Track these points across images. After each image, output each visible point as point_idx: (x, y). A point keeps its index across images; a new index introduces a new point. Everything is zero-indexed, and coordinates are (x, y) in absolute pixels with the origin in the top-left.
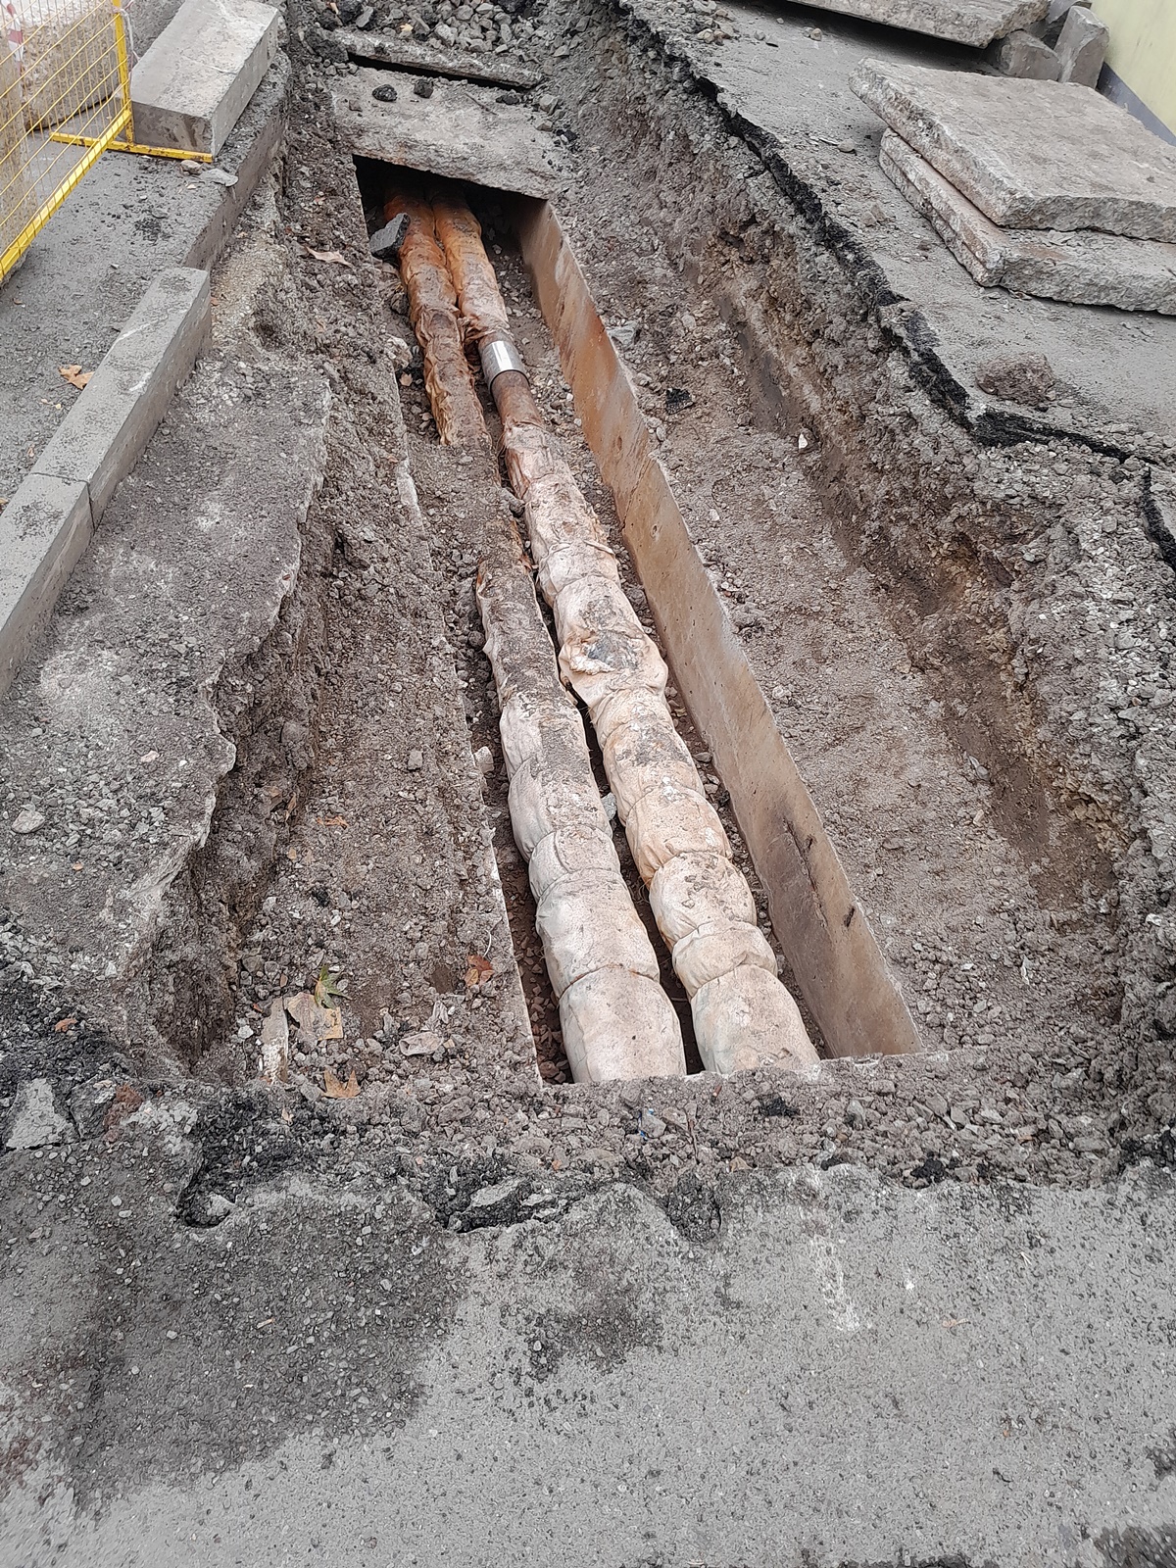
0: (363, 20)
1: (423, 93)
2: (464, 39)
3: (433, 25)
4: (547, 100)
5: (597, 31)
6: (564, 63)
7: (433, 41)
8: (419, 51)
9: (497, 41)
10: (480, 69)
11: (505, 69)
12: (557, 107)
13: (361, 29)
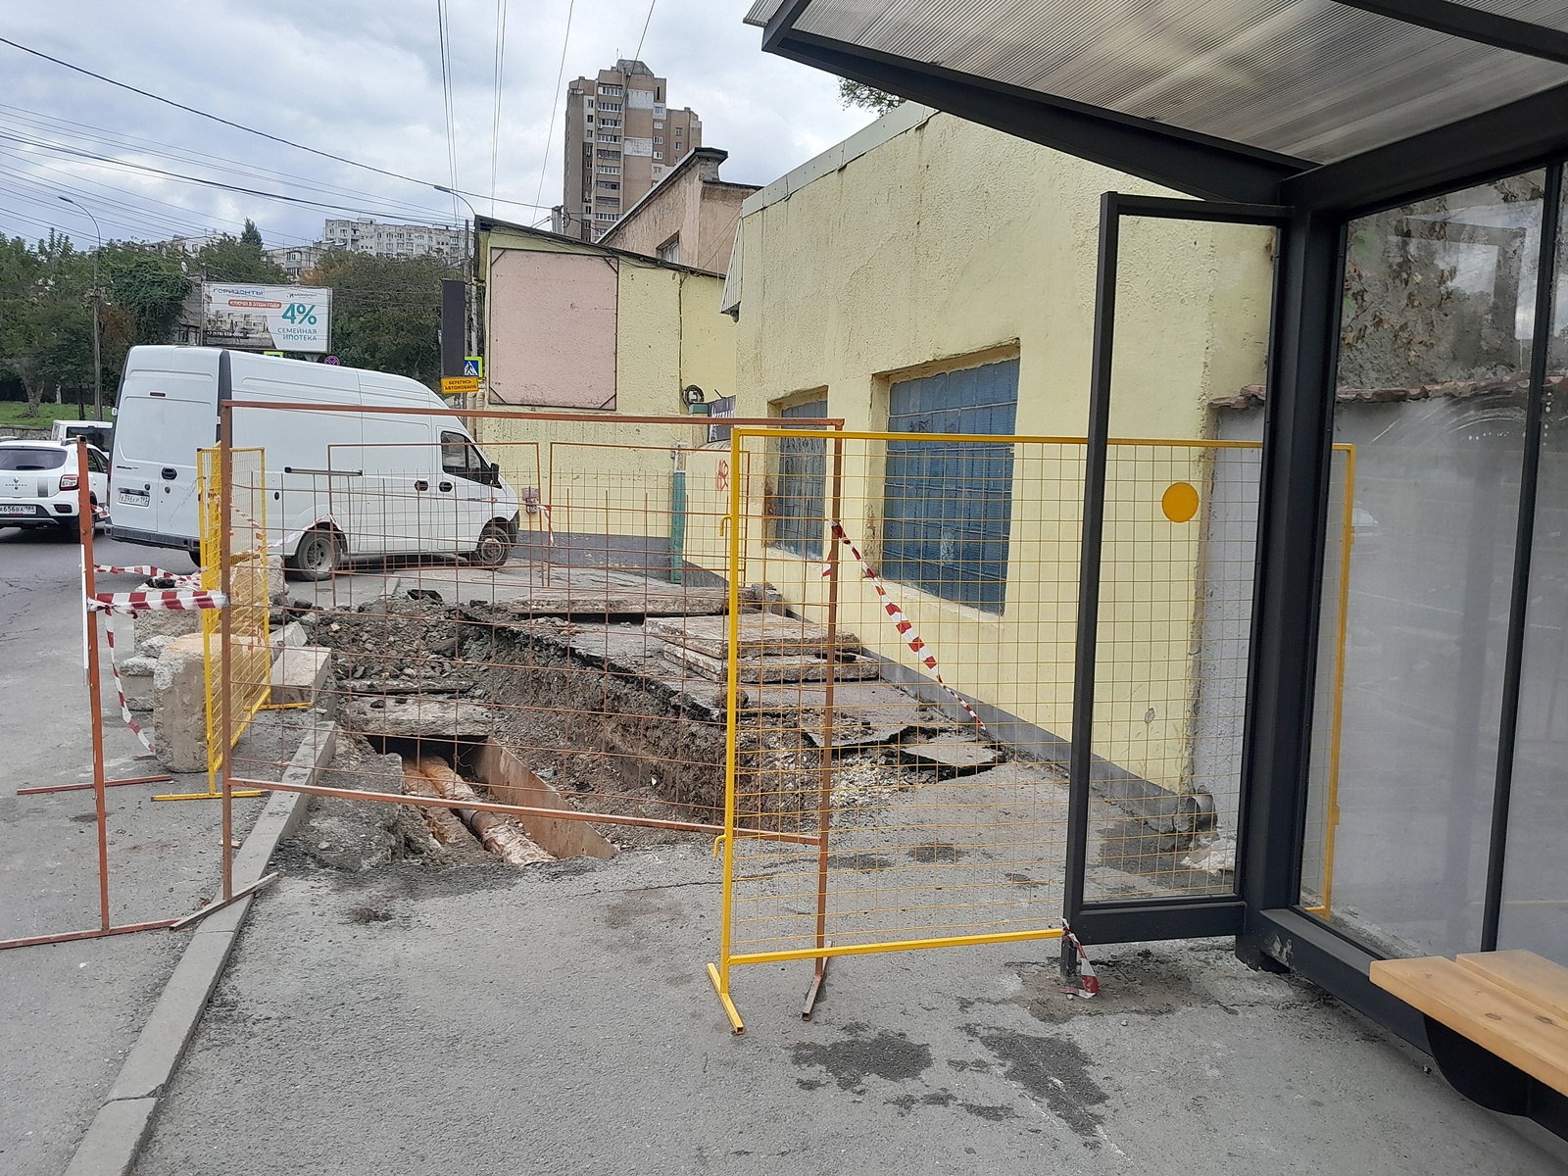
0: (358, 674)
1: (401, 702)
2: (423, 674)
3: (401, 670)
4: (478, 692)
5: (503, 654)
6: (486, 674)
7: (403, 677)
8: (395, 683)
9: (442, 672)
10: (434, 686)
11: (450, 683)
12: (485, 694)
13: (358, 678)
